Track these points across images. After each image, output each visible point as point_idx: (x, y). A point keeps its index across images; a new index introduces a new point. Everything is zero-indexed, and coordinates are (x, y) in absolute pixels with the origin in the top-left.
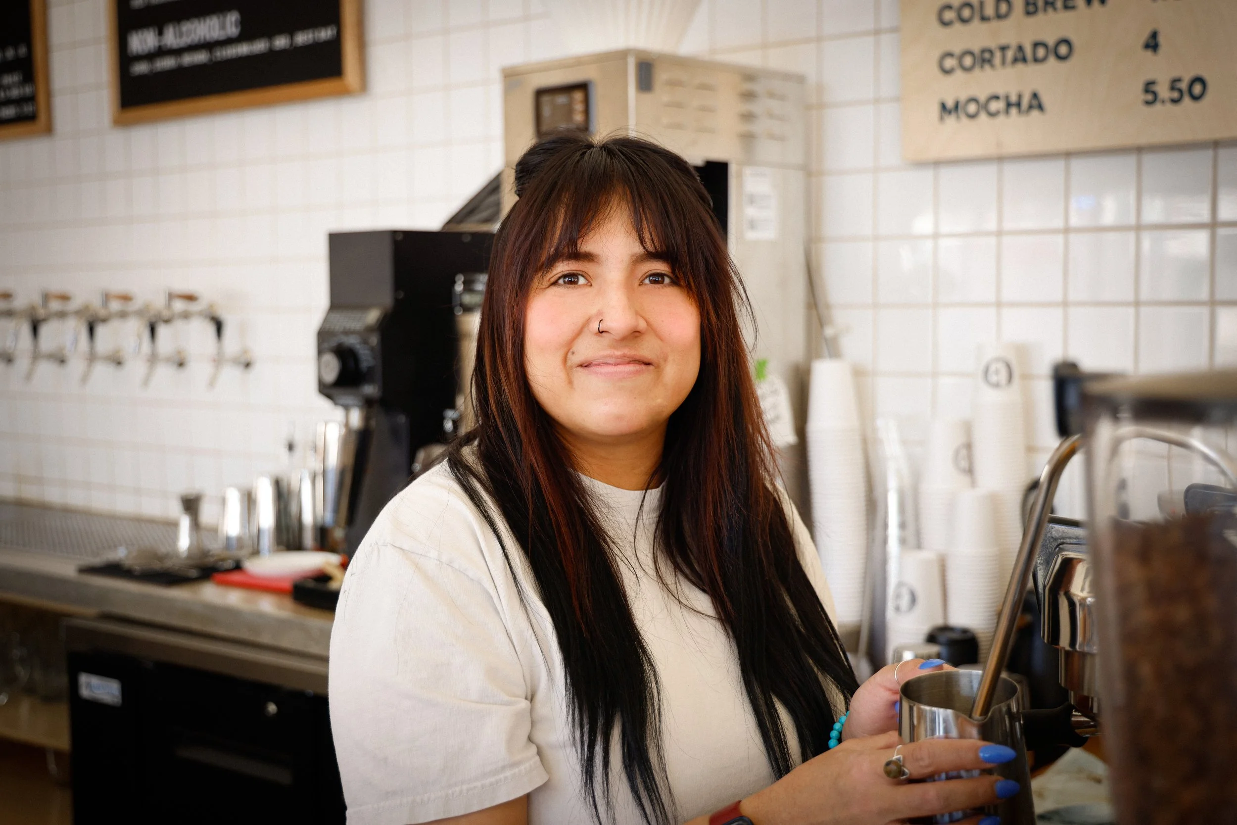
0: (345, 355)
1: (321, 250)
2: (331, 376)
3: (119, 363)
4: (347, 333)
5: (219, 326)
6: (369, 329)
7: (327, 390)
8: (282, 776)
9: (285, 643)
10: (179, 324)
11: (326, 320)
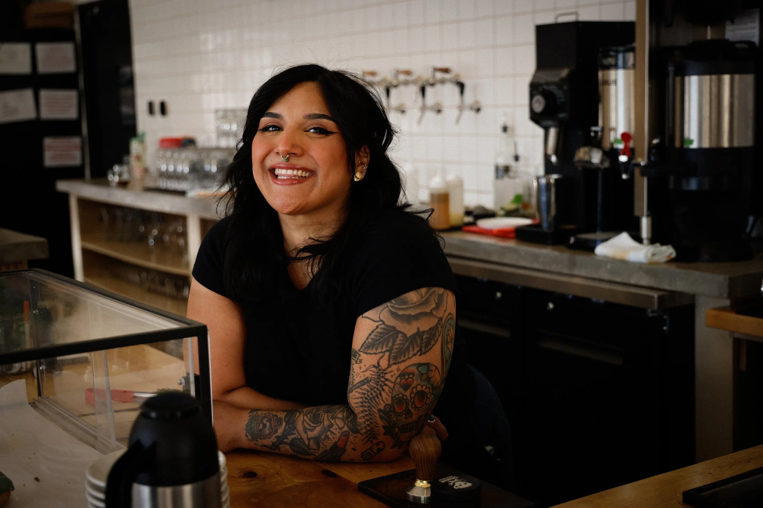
0: (548, 96)
1: (531, 37)
2: (539, 108)
3: (403, 112)
4: (548, 84)
5: (461, 86)
6: (563, 80)
7: (535, 118)
8: (505, 334)
9: (506, 260)
10: (438, 87)
11: (535, 76)
